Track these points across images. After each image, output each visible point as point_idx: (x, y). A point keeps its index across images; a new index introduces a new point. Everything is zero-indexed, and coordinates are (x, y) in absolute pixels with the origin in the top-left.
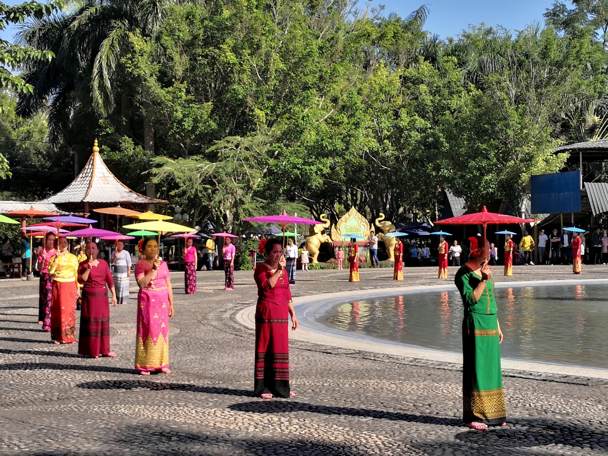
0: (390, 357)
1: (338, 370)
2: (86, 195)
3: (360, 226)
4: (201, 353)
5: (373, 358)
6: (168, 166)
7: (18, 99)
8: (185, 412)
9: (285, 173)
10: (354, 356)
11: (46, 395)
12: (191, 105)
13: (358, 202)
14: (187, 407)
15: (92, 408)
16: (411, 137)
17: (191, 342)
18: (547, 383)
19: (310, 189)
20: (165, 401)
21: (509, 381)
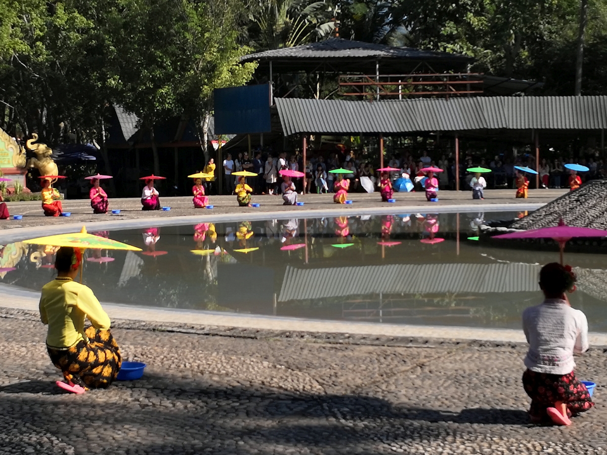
0: (27, 314)
3: (7, 150)
5: (4, 316)
13: (6, 120)
16: (70, 39)
18: (210, 338)
21: (166, 338)
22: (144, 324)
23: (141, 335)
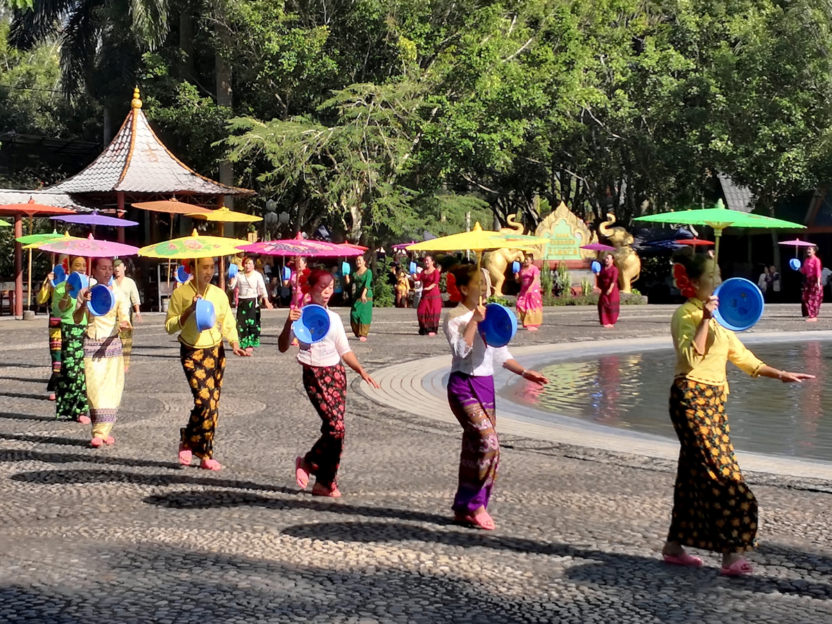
0: (611, 456)
1: (522, 477)
2: (121, 179)
3: (574, 236)
4: (298, 443)
5: (581, 457)
6: (254, 133)
7: (11, 20)
8: (264, 542)
9: (449, 146)
10: (551, 452)
11: (39, 510)
12: (293, 30)
13: (572, 195)
14: (268, 533)
15: (112, 533)
16: (662, 85)
17: (282, 426)
19: (491, 172)
20: (232, 523)
21: (808, 498)
22: (774, 478)
23: (771, 493)
